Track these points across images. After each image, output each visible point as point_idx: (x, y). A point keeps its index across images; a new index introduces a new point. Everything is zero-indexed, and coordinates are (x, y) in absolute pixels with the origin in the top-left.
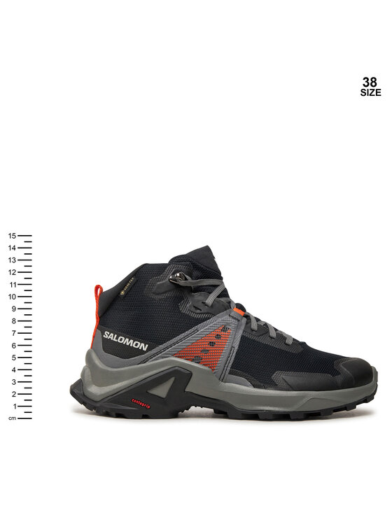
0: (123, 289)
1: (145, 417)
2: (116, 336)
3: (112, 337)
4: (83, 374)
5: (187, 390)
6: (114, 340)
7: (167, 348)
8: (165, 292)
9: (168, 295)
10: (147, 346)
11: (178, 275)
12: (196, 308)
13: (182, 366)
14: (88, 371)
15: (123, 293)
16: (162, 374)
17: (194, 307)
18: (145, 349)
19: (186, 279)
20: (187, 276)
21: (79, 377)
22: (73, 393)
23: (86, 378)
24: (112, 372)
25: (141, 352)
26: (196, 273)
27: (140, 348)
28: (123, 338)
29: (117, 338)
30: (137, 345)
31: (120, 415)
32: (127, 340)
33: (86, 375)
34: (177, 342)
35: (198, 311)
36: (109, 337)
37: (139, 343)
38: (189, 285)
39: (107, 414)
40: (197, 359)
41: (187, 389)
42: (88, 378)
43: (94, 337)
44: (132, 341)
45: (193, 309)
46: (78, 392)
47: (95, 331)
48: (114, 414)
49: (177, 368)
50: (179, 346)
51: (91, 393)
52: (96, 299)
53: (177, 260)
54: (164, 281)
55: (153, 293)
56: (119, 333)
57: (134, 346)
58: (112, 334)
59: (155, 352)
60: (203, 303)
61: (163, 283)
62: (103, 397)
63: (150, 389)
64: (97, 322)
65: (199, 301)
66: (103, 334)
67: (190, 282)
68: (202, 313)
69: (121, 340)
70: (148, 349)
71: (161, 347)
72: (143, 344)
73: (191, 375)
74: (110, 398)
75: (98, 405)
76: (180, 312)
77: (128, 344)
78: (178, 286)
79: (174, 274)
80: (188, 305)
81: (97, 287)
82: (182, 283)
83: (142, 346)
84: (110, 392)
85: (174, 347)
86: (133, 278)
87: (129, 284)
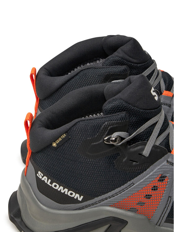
0: (55, 142)
2: (50, 180)
6: (49, 183)
7: (103, 200)
12: (133, 161)
15: (54, 145)
18: (80, 199)
27: (75, 198)
28: (58, 185)
29: (51, 183)
32: (62, 187)
34: (113, 196)
37: (74, 193)
40: (133, 211)
44: (66, 190)
50: (114, 199)
56: (53, 179)
57: (69, 195)
58: (45, 177)
59: (90, 203)
68: (138, 166)
69: (55, 186)
70: (84, 200)
71: (97, 199)
77: (62, 191)
83: (78, 197)
85: (109, 200)
86: (65, 135)
87: (60, 139)
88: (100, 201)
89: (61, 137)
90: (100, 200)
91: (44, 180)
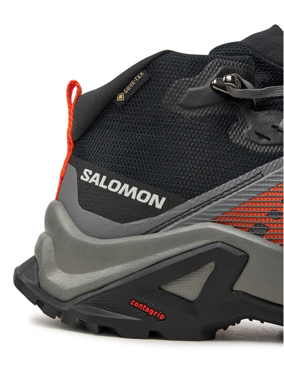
0: (122, 91)
1: (154, 335)
2: (104, 178)
3: (96, 179)
4: (39, 247)
5: (236, 288)
6: (102, 185)
7: (202, 205)
8: (203, 107)
9: (208, 111)
10: (164, 199)
11: (229, 78)
12: (261, 136)
13: (229, 242)
14: (48, 241)
15: (121, 97)
16: (190, 255)
17: (257, 133)
18: (159, 206)
19: (243, 86)
20: (246, 82)
21: (31, 253)
22: (19, 283)
23: (44, 256)
24: (94, 248)
25: (150, 211)
26: (260, 76)
27: (151, 204)
28: (119, 183)
29: (106, 183)
30: (144, 196)
31: (106, 330)
32: (126, 186)
33: (44, 250)
34: (222, 195)
35: (264, 141)
36: (92, 180)
37: (149, 194)
38: (247, 97)
39: (82, 327)
40: (259, 230)
41: (238, 287)
42: (48, 255)
43: (62, 178)
44: (134, 189)
45: (255, 138)
46: (30, 281)
47: (65, 168)
48: (95, 327)
49: (219, 245)
50: (225, 202)
51: (53, 285)
52: (70, 107)
53: (224, 51)
54: (201, 88)
55: (181, 105)
56: (111, 172)
57: (139, 199)
58: (97, 175)
59: (179, 212)
60: (273, 126)
61: (200, 91)
62: (75, 294)
63: (165, 284)
64: (69, 150)
65: (265, 124)
66: (80, 173)
67: (251, 91)
68: (270, 145)
69: (114, 186)
70: (166, 207)
71: (192, 202)
72: (156, 197)
73: (245, 259)
74: (89, 295)
75: (66, 308)
76: (229, 142)
77: (127, 194)
78: (228, 98)
79: (221, 75)
80: (245, 131)
81: (73, 85)
82: (236, 92)
83: (156, 200)
84: (90, 284)
85: (215, 203)
86: (141, 74)
87: (133, 83)
88: (198, 208)
89: (135, 78)
90: (198, 205)
91: (94, 181)
